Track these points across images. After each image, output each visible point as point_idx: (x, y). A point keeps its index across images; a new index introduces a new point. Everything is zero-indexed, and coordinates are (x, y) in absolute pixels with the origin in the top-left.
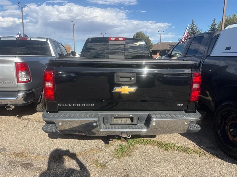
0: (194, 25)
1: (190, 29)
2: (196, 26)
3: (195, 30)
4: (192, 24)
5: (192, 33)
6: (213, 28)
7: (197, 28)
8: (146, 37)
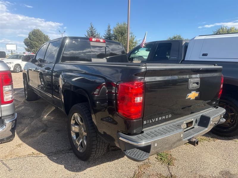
0: (92, 28)
1: (90, 32)
2: (94, 30)
3: (94, 33)
4: (90, 27)
5: (92, 35)
6: (109, 33)
7: (96, 32)
8: (44, 35)
